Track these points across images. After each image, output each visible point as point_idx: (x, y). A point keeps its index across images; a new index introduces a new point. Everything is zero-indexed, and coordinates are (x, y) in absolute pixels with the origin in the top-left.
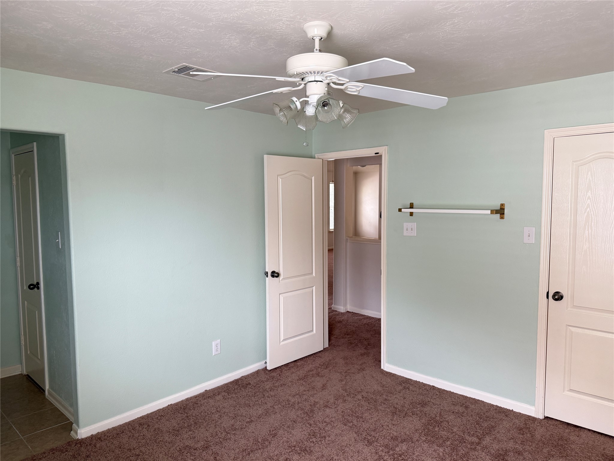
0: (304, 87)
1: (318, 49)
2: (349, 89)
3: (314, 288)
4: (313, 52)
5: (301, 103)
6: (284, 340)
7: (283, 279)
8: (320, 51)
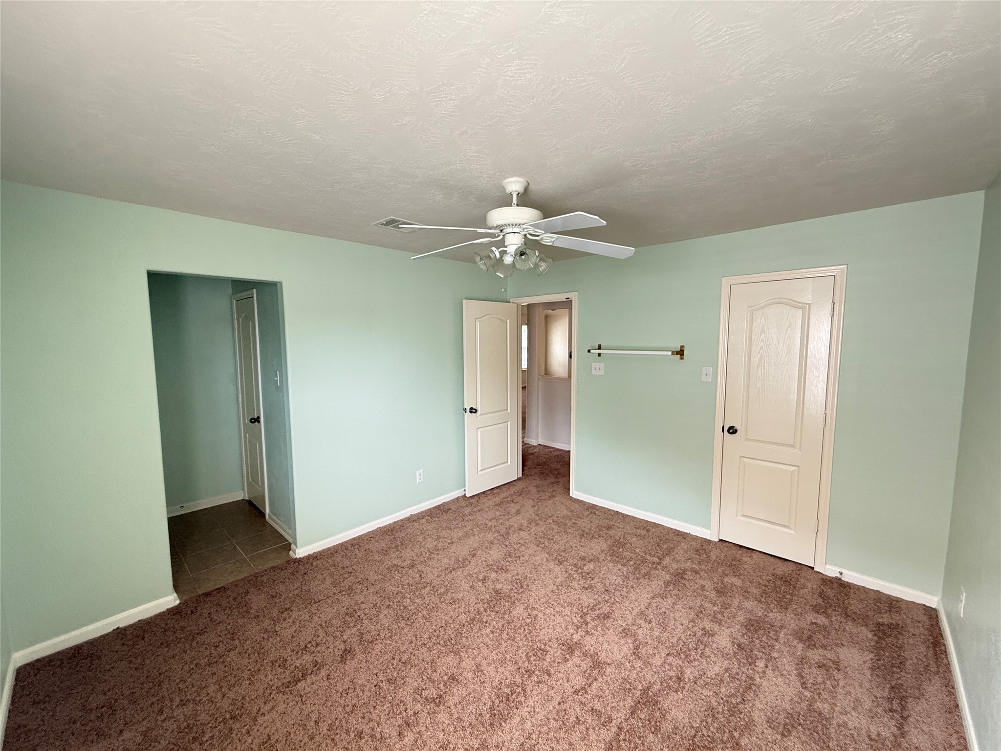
0: (502, 238)
1: (516, 203)
2: (544, 240)
3: (509, 423)
4: (511, 206)
5: (499, 252)
6: (481, 471)
7: (481, 414)
8: (517, 205)
